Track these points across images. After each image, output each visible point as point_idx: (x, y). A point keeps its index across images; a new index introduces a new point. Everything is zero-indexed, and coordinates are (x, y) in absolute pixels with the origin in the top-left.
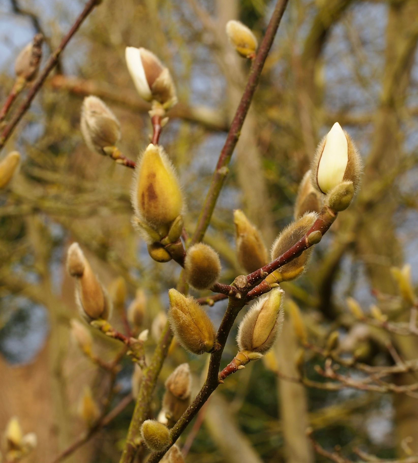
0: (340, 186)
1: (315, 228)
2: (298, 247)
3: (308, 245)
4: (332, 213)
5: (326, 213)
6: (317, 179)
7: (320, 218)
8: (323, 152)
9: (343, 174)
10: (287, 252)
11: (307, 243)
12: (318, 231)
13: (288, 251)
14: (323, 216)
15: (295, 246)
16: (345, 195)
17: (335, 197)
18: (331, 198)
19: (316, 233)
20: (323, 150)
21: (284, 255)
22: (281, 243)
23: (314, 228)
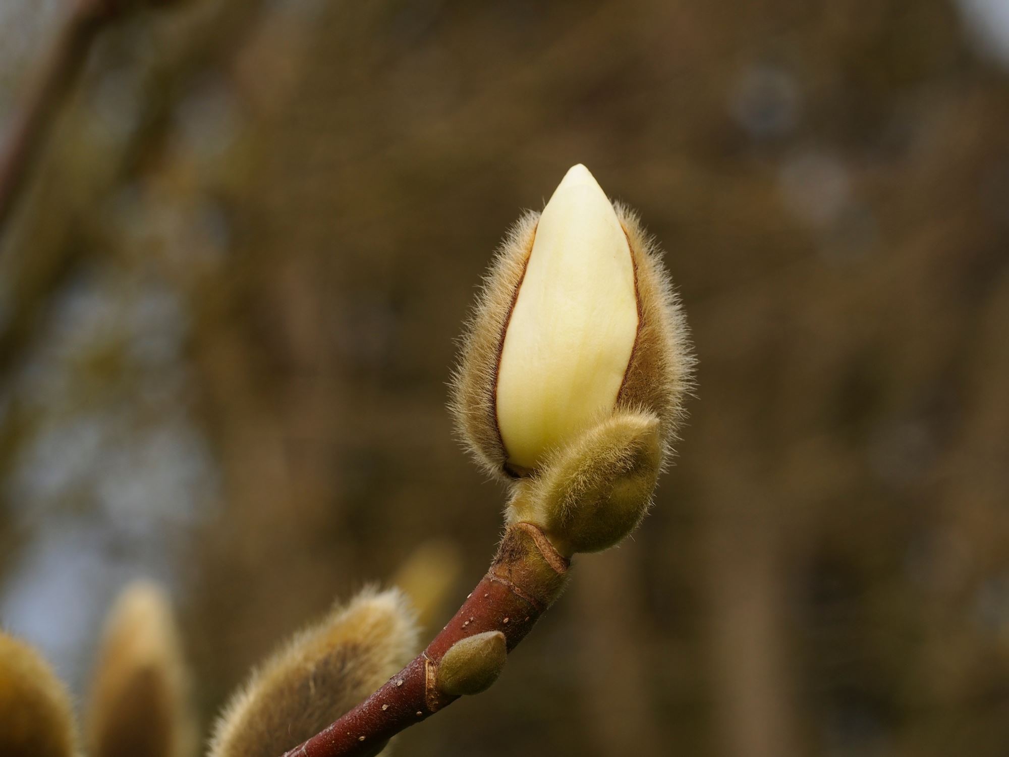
0: (608, 432)
1: (471, 622)
2: (385, 707)
3: (432, 700)
4: (557, 555)
5: (527, 554)
6: (494, 399)
7: (498, 576)
8: (520, 283)
9: (615, 382)
10: (327, 734)
11: (430, 690)
12: (492, 634)
13: (331, 728)
14: (513, 569)
15: (370, 705)
16: (628, 474)
17: (582, 478)
18: (559, 485)
19: (488, 642)
20: (519, 272)
21: (307, 749)
22: (264, 711)
23: (467, 623)
